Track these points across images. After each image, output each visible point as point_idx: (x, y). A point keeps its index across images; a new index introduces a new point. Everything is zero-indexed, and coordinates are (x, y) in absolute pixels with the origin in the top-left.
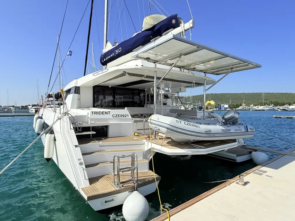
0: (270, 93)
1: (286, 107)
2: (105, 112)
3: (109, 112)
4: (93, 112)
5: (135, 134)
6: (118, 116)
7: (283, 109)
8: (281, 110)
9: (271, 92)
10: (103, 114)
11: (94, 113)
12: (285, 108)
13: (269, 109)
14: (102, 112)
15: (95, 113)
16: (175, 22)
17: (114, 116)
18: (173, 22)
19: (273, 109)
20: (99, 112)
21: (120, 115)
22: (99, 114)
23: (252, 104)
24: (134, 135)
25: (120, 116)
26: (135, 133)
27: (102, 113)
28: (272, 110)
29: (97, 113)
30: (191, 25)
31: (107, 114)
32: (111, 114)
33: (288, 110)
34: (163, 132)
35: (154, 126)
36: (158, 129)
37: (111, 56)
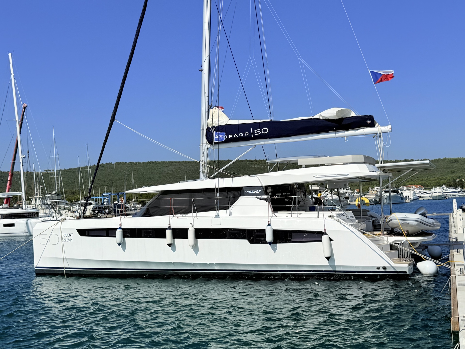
3: (344, 214)
4: (337, 214)
17: (347, 217)
20: (340, 214)
22: (340, 216)
25: (350, 217)
30: (390, 130)
34: (413, 225)
35: (402, 222)
36: (407, 223)
37: (240, 135)
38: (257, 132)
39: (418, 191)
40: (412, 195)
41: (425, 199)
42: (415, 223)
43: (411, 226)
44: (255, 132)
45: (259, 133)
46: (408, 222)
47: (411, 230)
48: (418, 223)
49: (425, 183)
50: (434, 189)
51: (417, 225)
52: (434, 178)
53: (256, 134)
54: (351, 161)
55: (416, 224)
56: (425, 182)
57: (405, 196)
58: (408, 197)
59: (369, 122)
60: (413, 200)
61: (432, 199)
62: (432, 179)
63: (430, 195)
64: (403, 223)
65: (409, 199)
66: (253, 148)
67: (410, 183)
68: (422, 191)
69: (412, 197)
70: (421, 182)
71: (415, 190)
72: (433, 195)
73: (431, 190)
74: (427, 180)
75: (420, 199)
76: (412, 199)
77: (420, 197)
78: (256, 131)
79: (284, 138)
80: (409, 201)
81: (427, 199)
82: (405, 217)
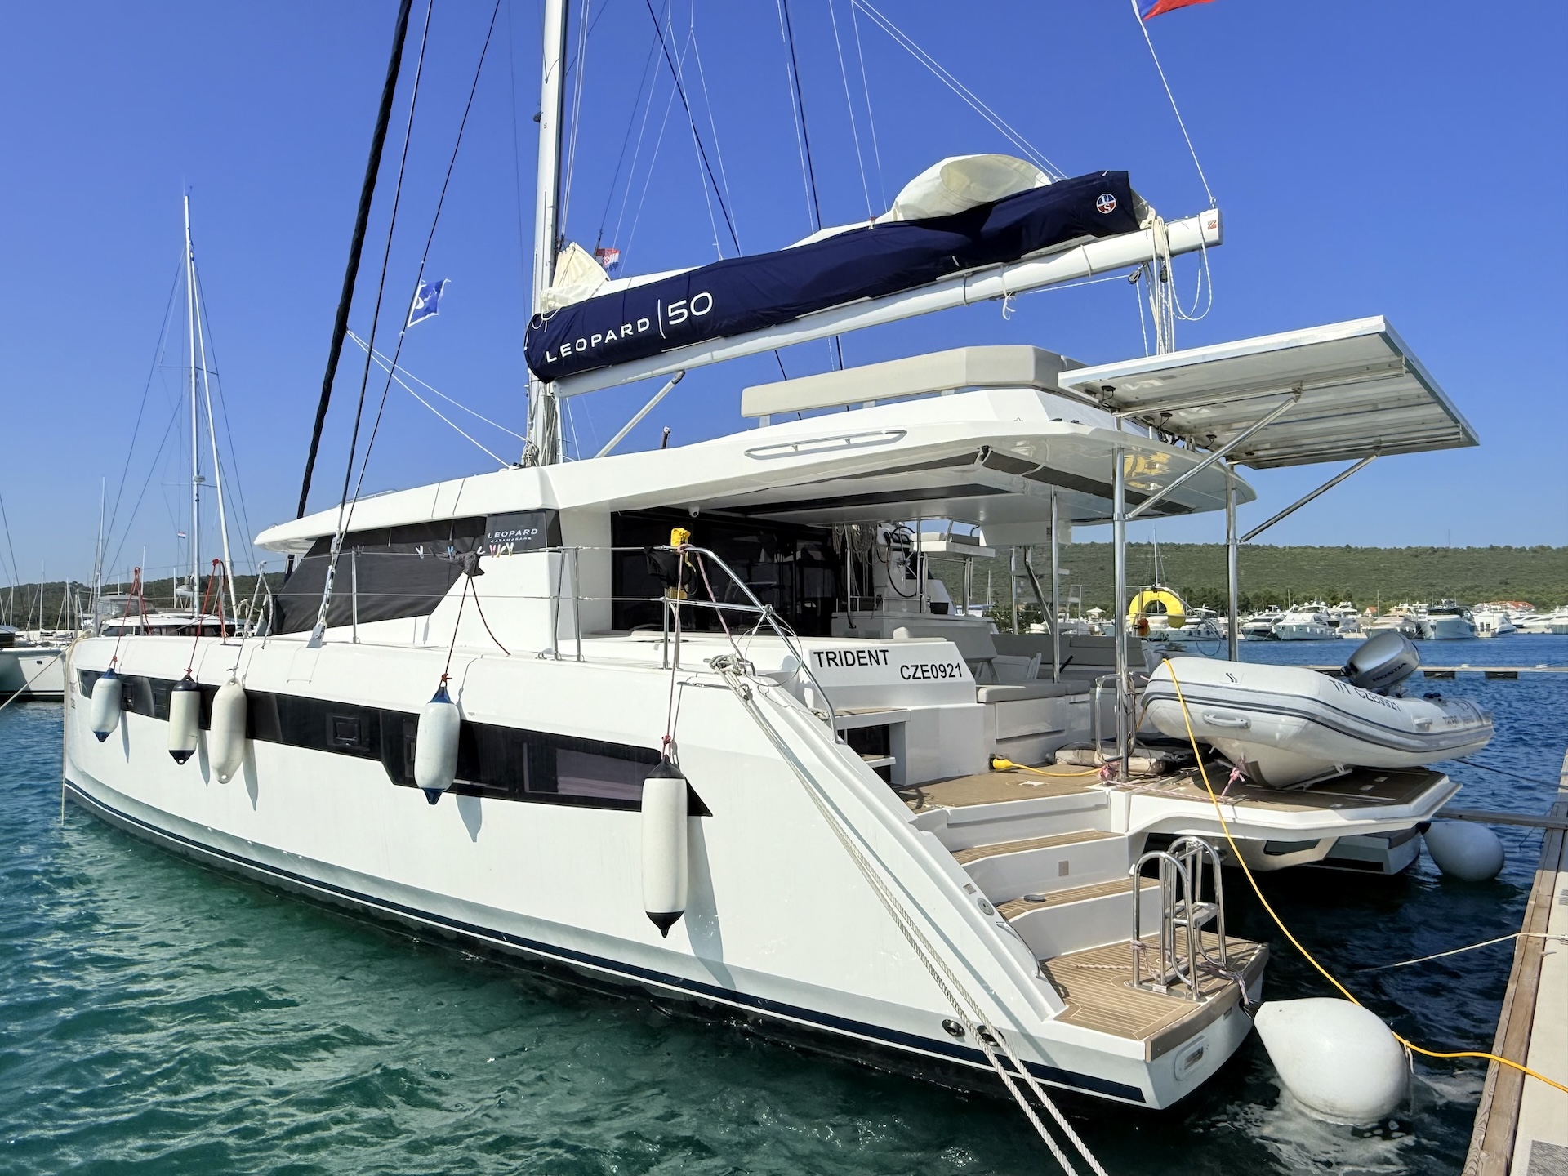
0: (1178, 547)
1: (1269, 621)
2: (869, 652)
3: (884, 651)
4: (819, 654)
5: (996, 763)
6: (923, 672)
7: (1257, 632)
8: (1249, 637)
9: (1182, 543)
10: (862, 661)
11: (824, 657)
12: (1267, 624)
13: (1191, 633)
14: (858, 652)
15: (829, 659)
16: (1111, 206)
17: (906, 673)
18: (1103, 208)
19: (1208, 633)
20: (845, 652)
21: (929, 668)
22: (847, 665)
23: (1094, 607)
24: (992, 767)
25: (929, 674)
26: (991, 759)
27: (859, 658)
28: (1203, 634)
29: (838, 660)
30: (1213, 235)
31: (878, 662)
32: (895, 661)
33: (1283, 636)
34: (1278, 735)
35: (1208, 713)
36: (1238, 722)
37: (623, 332)
38: (678, 312)
39: (1518, 615)
40: (1497, 622)
41: (1533, 631)
42: (1286, 725)
43: (1266, 740)
44: (671, 314)
45: (682, 315)
46: (1242, 717)
47: (1272, 764)
48: (1305, 727)
49: (1538, 598)
50: (1557, 610)
51: (1300, 736)
52: (1560, 588)
53: (671, 323)
54: (961, 380)
55: (1294, 730)
56: (1539, 595)
57: (1478, 624)
58: (1488, 625)
59: (1106, 204)
60: (1500, 633)
61: (1550, 631)
62: (1555, 589)
63: (1547, 623)
64: (1211, 718)
65: (1488, 630)
66: (676, 383)
67: (1501, 597)
68: (1527, 615)
69: (1497, 626)
70: (1527, 596)
71: (1509, 611)
72: (1554, 623)
73: (1549, 612)
74: (1543, 591)
75: (1521, 631)
76: (1497, 631)
77: (1521, 627)
78: (673, 310)
79: (774, 329)
80: (1489, 635)
81: (1540, 632)
82: (1227, 682)
